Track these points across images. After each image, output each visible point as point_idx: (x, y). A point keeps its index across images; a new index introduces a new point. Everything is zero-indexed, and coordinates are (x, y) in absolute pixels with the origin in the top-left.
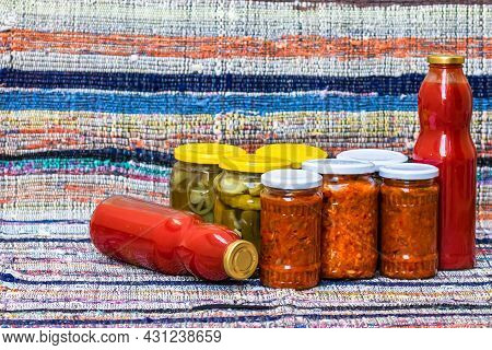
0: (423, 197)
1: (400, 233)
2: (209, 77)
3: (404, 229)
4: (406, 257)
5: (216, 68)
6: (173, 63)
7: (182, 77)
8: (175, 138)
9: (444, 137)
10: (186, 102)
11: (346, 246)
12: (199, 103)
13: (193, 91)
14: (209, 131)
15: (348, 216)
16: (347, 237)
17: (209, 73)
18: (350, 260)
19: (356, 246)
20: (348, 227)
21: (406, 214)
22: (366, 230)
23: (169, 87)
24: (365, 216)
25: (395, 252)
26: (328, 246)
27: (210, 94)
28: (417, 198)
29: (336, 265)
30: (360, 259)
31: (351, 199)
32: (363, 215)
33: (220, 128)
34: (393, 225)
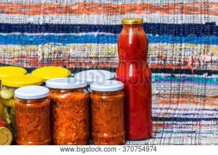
0: (112, 101)
1: (100, 121)
2: (36, 26)
3: (102, 119)
4: (105, 135)
5: (40, 20)
6: (17, 18)
7: (23, 25)
8: (18, 58)
9: (131, 66)
10: (24, 39)
11: (67, 129)
12: (31, 39)
13: (28, 32)
14: (35, 54)
15: (67, 112)
16: (67, 124)
17: (37, 23)
18: (69, 137)
19: (73, 129)
20: (67, 118)
21: (103, 110)
22: (79, 120)
23: (16, 30)
24: (78, 112)
25: (98, 132)
26: (57, 129)
27: (37, 34)
28: (109, 101)
29: (61, 140)
30: (76, 136)
31: (69, 102)
32: (77, 111)
33: (41, 52)
34: (96, 117)
